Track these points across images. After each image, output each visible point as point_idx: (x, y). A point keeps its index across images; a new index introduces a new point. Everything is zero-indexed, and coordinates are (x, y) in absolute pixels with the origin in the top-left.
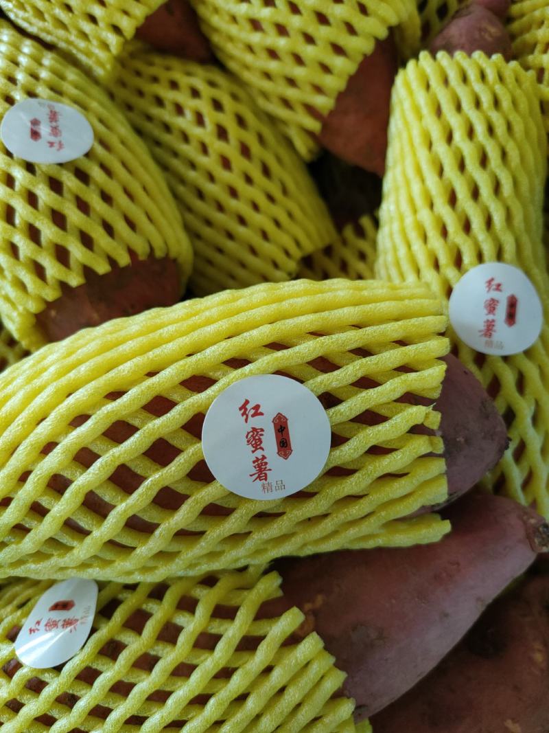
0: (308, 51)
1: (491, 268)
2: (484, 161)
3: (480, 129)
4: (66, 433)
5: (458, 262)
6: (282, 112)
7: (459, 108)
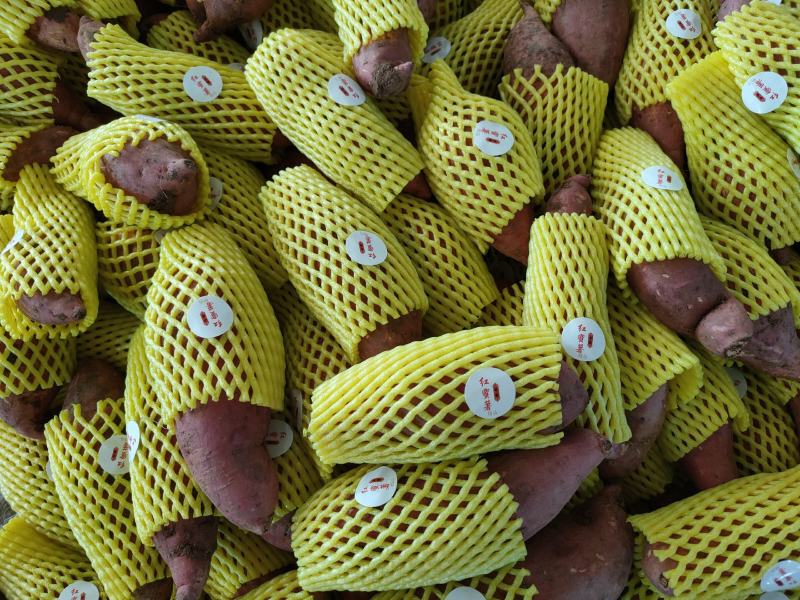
0: (490, 208)
1: (581, 320)
2: (577, 269)
3: (575, 253)
4: (406, 391)
5: (565, 316)
6: (473, 232)
7: (565, 242)
